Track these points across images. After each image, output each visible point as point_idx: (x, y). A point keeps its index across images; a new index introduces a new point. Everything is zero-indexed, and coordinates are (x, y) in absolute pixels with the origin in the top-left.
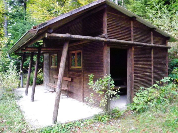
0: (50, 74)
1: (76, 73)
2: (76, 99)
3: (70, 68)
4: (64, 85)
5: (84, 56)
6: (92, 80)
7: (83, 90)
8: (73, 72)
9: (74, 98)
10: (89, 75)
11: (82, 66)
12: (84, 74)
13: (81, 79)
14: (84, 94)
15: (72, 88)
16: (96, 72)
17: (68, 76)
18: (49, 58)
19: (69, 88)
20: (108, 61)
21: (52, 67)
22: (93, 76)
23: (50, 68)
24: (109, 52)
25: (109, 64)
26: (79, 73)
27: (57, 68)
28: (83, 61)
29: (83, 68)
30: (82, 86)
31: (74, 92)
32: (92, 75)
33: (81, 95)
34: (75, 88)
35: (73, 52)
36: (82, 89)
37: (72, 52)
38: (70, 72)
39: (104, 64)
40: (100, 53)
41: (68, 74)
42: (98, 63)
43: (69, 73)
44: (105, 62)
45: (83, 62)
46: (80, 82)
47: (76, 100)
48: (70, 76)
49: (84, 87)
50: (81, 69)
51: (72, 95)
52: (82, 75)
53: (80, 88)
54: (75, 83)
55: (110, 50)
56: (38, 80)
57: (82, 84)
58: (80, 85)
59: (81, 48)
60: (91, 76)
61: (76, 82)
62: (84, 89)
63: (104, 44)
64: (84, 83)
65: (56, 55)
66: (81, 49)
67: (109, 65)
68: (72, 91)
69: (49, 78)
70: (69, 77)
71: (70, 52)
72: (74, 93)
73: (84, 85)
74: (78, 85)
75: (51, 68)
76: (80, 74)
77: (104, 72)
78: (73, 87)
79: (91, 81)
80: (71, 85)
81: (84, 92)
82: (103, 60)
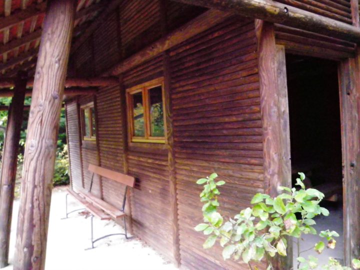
0: (82, 161)
1: (150, 161)
2: (154, 249)
3: (131, 144)
4: (117, 195)
5: (174, 96)
6: (215, 203)
7: (177, 225)
8: (139, 157)
9: (146, 244)
10: (200, 182)
11: (166, 137)
12: (177, 166)
13: (168, 182)
14: (180, 237)
15: (139, 209)
16: (227, 160)
17: (125, 170)
18: (77, 116)
19: (130, 208)
20: (283, 110)
21: (86, 140)
22: (218, 187)
23: (81, 144)
24: (285, 69)
25: (285, 122)
26: (160, 160)
27: (95, 143)
28: (171, 115)
29: (171, 142)
30: (170, 209)
31: (147, 224)
32: (216, 180)
33: (171, 239)
34: (147, 211)
35: (135, 90)
36: (171, 217)
37: (134, 88)
38: (131, 157)
39: (265, 125)
40: (244, 74)
41: (125, 163)
42: (234, 119)
43: (127, 160)
44: (270, 115)
45: (171, 120)
46: (164, 193)
47: (154, 252)
48: (130, 169)
49: (179, 212)
50: (164, 147)
51: (140, 232)
52: (170, 169)
53: (165, 214)
54: (148, 195)
55: (285, 61)
56: (61, 173)
57: (172, 200)
58: (163, 202)
59: (162, 69)
60: (210, 183)
61: (150, 191)
62: (178, 220)
63: (258, 33)
64: (178, 197)
65: (91, 104)
66: (160, 74)
67: (285, 130)
68: (140, 219)
69: (79, 171)
70: (129, 173)
71: (128, 90)
72: (146, 227)
73: (177, 204)
74: (158, 204)
75: (83, 142)
76: (164, 163)
77: (267, 160)
78: (142, 208)
79: (212, 208)
80: (137, 200)
81: (180, 231)
82: (258, 104)
